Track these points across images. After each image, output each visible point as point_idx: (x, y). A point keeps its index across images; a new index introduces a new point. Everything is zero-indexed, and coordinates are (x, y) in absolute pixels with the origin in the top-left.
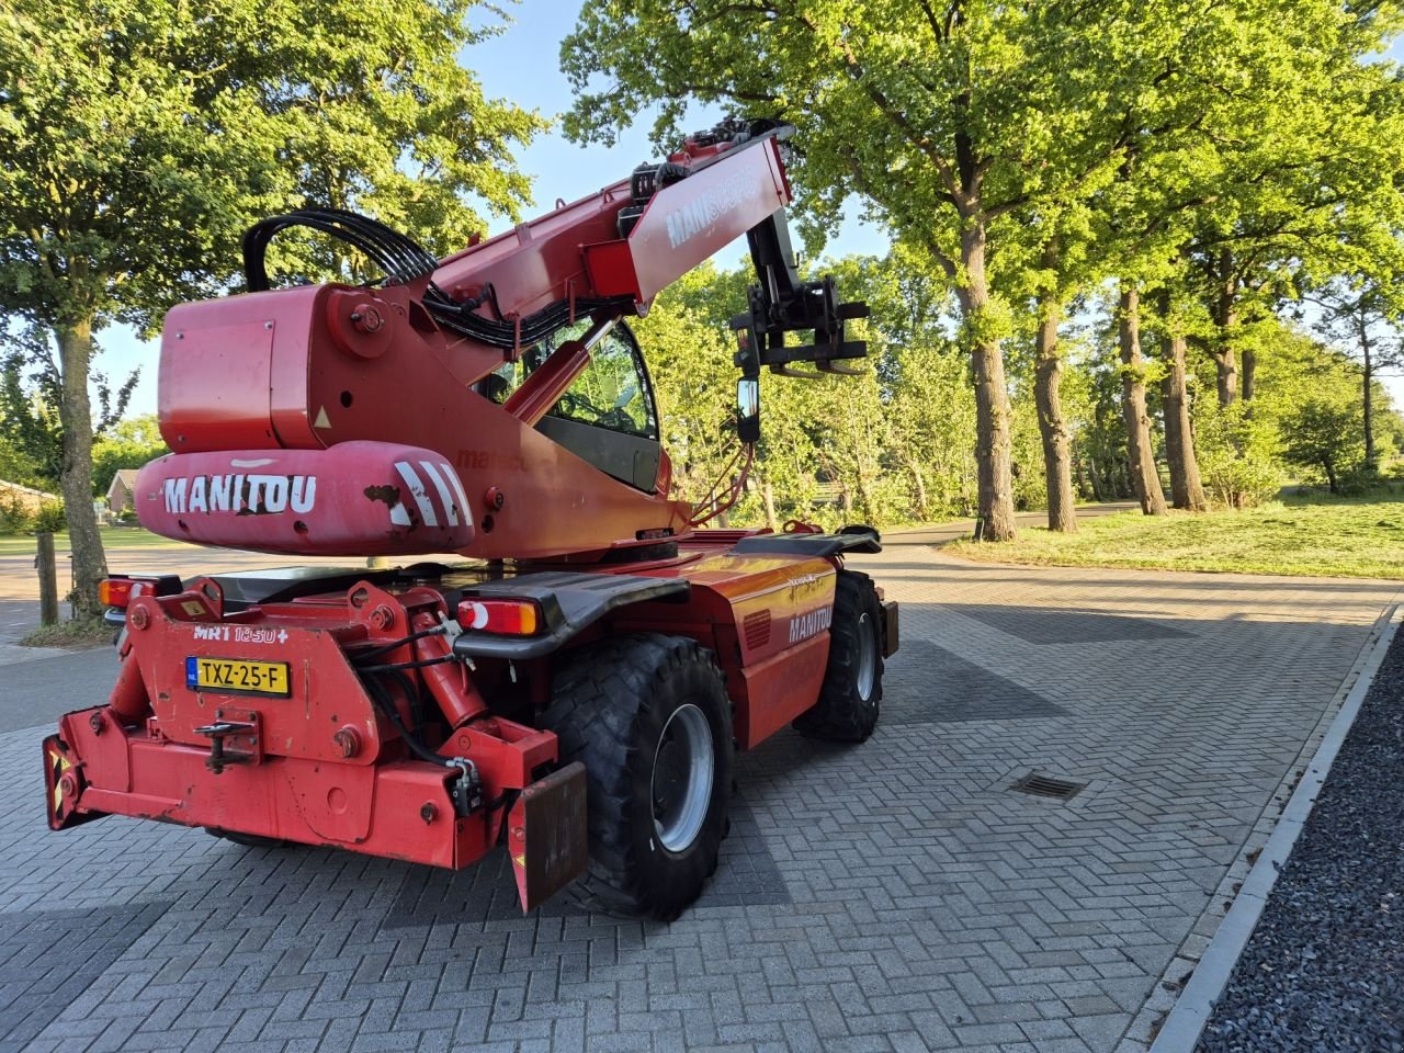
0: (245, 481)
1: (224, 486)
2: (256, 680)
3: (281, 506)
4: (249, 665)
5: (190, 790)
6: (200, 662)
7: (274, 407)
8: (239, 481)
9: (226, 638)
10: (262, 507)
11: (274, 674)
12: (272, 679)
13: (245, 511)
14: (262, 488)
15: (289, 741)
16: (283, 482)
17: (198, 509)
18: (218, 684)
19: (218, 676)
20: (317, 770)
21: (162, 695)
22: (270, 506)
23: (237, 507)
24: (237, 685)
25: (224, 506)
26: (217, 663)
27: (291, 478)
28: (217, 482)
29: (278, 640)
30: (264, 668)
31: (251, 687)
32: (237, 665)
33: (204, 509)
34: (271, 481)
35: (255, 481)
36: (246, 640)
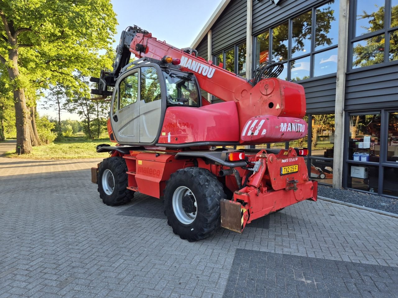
0: (297, 125)
1: (294, 126)
2: (293, 170)
4: (292, 166)
5: (275, 202)
6: (283, 168)
11: (296, 168)
13: (297, 131)
17: (289, 130)
18: (287, 172)
19: (287, 170)
21: (274, 179)
22: (300, 131)
23: (296, 131)
24: (290, 172)
25: (294, 130)
26: (287, 167)
28: (293, 124)
32: (290, 167)
33: (290, 131)
34: (300, 125)
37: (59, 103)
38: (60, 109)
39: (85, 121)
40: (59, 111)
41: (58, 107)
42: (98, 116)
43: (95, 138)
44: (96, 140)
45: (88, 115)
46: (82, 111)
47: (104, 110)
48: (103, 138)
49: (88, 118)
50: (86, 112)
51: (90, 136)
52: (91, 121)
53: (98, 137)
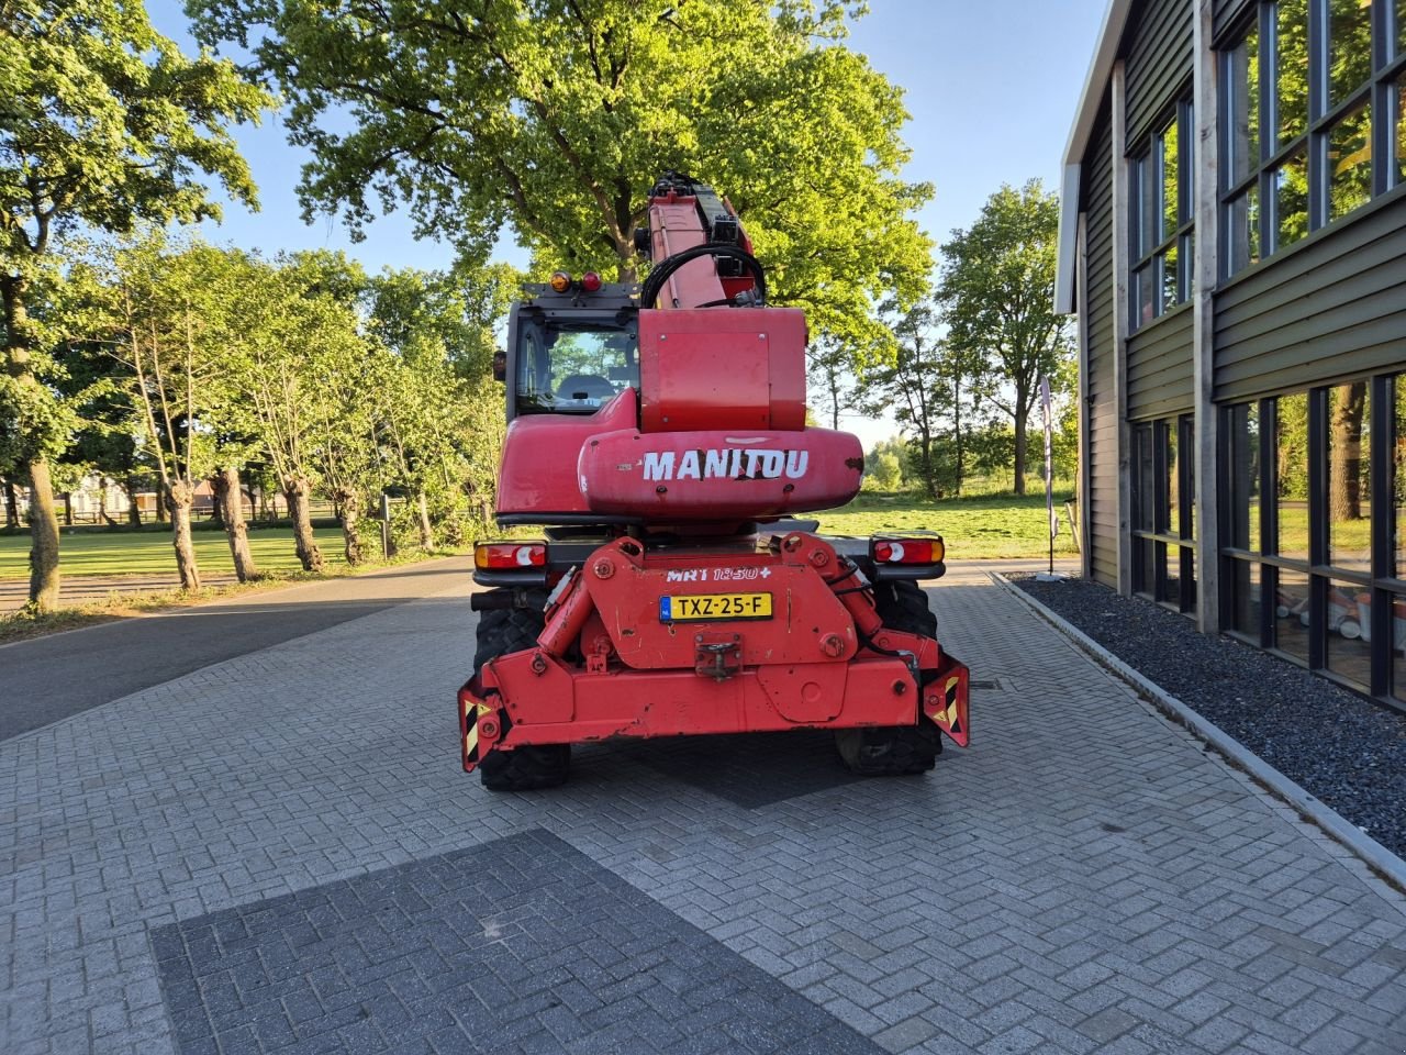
0: (743, 454)
1: (720, 458)
2: (739, 608)
3: (777, 472)
4: (731, 598)
5: (647, 709)
6: (674, 599)
7: (774, 398)
8: (737, 454)
9: (704, 578)
10: (759, 474)
11: (757, 602)
12: (755, 606)
13: (743, 477)
14: (761, 459)
15: (769, 653)
16: (780, 455)
17: (688, 476)
18: (696, 615)
19: (696, 608)
20: (791, 672)
21: (627, 632)
22: (767, 473)
23: (735, 473)
24: (717, 614)
25: (721, 474)
26: (695, 599)
27: (786, 452)
28: (712, 456)
29: (760, 576)
30: (747, 598)
31: (733, 614)
32: (717, 599)
33: (696, 477)
34: (768, 455)
35: (753, 455)
36: (726, 578)
37: (834, 390)
38: (837, 408)
39: (915, 442)
40: (836, 414)
41: (832, 403)
42: (956, 422)
43: (945, 496)
44: (947, 501)
45: (925, 422)
46: (908, 407)
47: (983, 398)
48: (973, 493)
49: (925, 431)
50: (918, 412)
51: (931, 487)
52: (935, 439)
53: (957, 492)
